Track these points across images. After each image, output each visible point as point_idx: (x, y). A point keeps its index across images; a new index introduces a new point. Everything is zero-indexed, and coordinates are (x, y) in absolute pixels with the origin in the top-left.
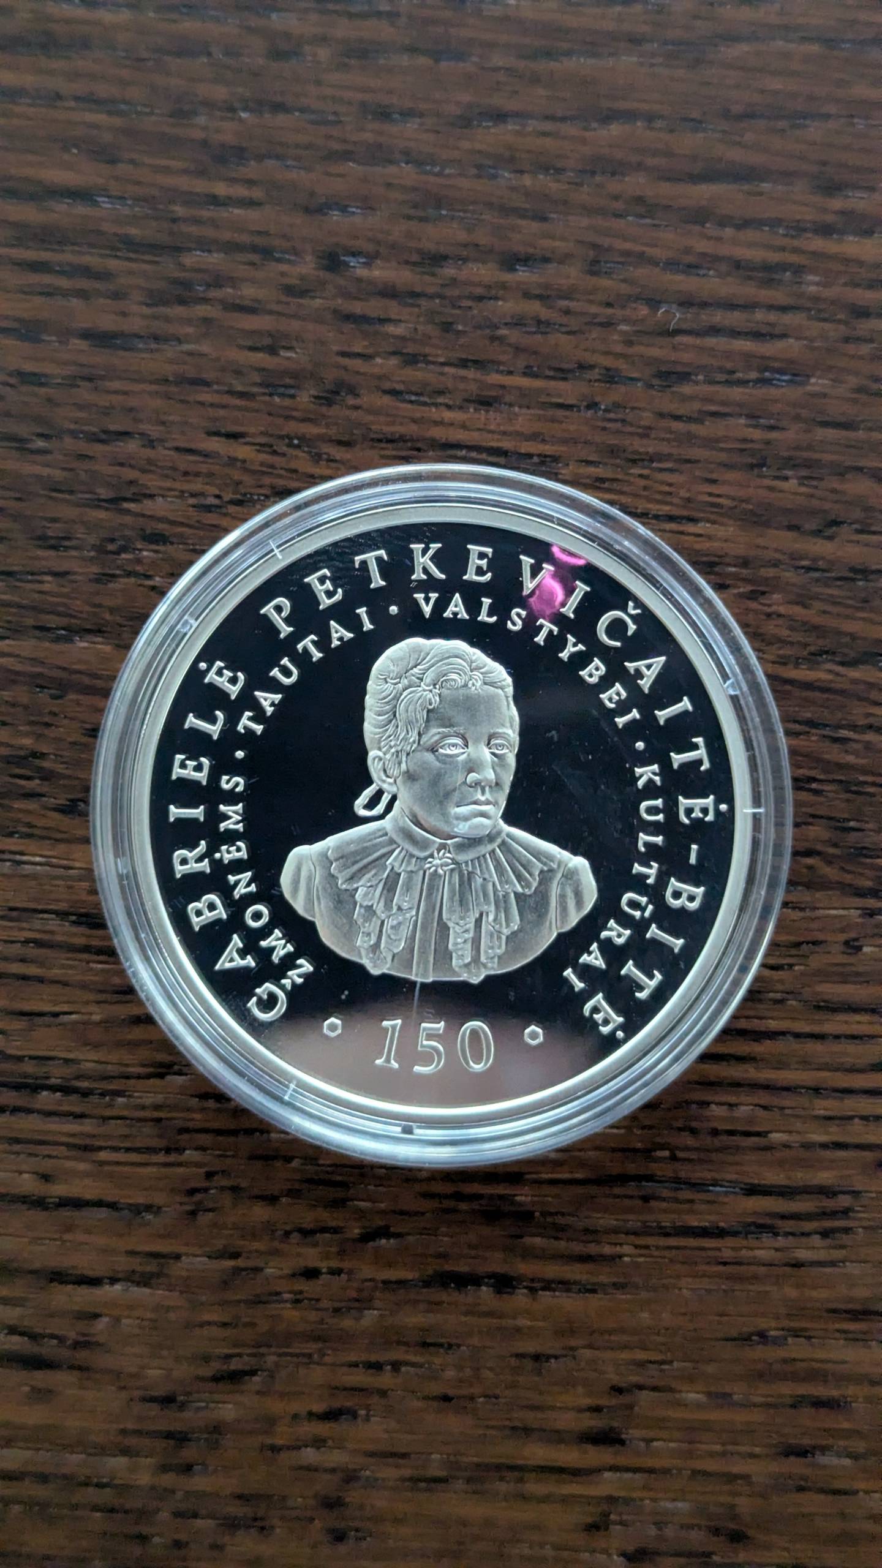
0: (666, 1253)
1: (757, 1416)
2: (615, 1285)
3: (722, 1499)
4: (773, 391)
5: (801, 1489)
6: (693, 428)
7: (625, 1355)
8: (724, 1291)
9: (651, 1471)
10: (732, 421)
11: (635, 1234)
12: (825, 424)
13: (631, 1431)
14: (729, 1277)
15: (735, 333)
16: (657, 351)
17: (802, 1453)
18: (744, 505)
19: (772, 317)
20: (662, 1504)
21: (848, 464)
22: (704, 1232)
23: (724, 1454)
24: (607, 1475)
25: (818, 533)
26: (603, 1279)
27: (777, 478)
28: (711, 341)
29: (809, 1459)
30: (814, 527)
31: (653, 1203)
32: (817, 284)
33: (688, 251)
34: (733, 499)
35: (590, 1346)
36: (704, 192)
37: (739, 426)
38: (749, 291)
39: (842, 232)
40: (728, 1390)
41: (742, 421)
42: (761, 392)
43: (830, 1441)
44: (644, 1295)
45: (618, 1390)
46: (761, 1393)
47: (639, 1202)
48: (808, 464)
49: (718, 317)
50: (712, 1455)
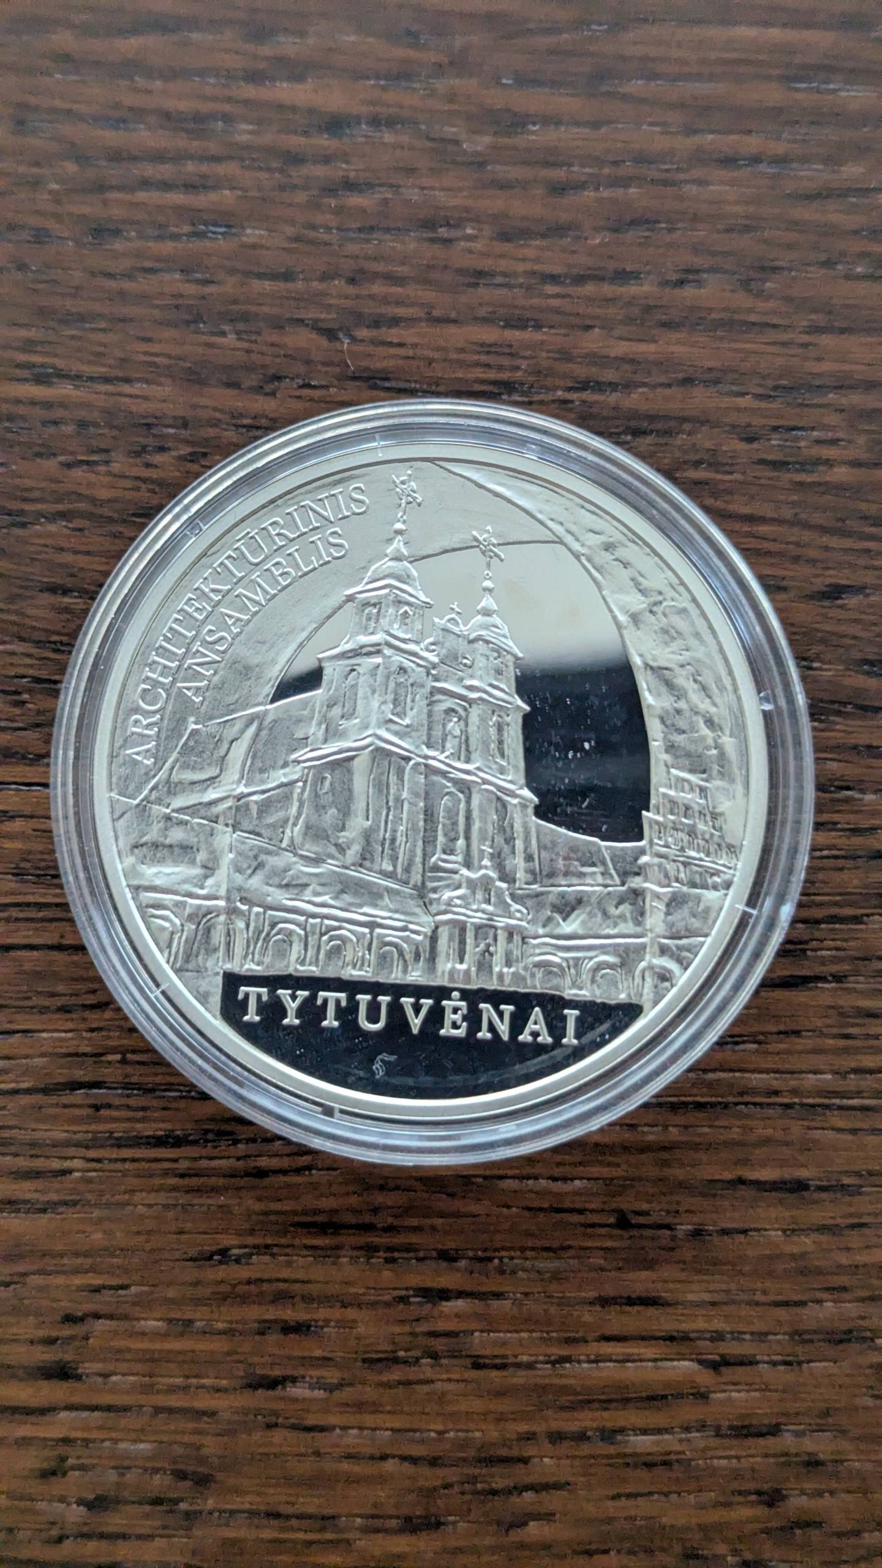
0: (119, 1166)
1: (219, 1345)
2: (65, 1203)
3: (187, 1439)
4: (208, 243)
5: (269, 1426)
6: (127, 285)
7: (78, 1281)
8: (183, 1206)
9: (109, 1408)
10: (167, 277)
11: (87, 1147)
12: (260, 276)
13: (86, 1365)
14: (189, 1191)
15: (166, 186)
16: (87, 207)
17: (272, 1384)
18: (181, 363)
19: (204, 168)
20: (122, 1446)
21: (288, 316)
22: (159, 1142)
23: (185, 1389)
24: (63, 1414)
25: (259, 389)
26: (54, 1197)
27: (213, 334)
28: (141, 196)
29: (279, 1392)
30: (255, 383)
31: (103, 1112)
32: (251, 132)
33: (117, 106)
34: (169, 357)
35: (42, 1272)
36: (131, 45)
37: (173, 281)
38: (181, 142)
39: (273, 79)
40: (188, 1316)
41: (177, 276)
42: (196, 245)
43: (301, 1371)
44: (96, 1213)
45: (69, 1319)
46: (225, 1317)
47: (90, 1111)
48: (245, 317)
49: (150, 170)
50: (172, 1390)
